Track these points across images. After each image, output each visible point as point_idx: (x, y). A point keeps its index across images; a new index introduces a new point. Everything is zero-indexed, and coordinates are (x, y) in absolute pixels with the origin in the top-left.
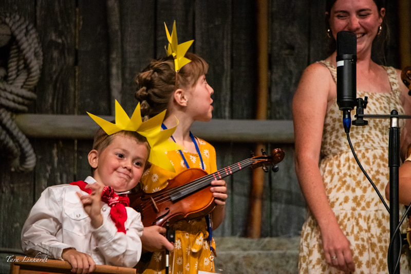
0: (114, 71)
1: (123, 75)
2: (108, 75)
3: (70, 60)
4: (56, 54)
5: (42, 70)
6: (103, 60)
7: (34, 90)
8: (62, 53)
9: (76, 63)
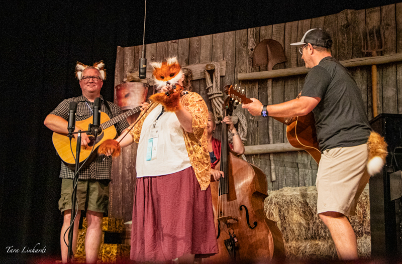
0: (270, 127)
1: (273, 128)
2: (268, 129)
3: (256, 125)
4: (251, 124)
5: (248, 130)
6: (266, 124)
7: (246, 138)
8: (253, 123)
9: (258, 126)
